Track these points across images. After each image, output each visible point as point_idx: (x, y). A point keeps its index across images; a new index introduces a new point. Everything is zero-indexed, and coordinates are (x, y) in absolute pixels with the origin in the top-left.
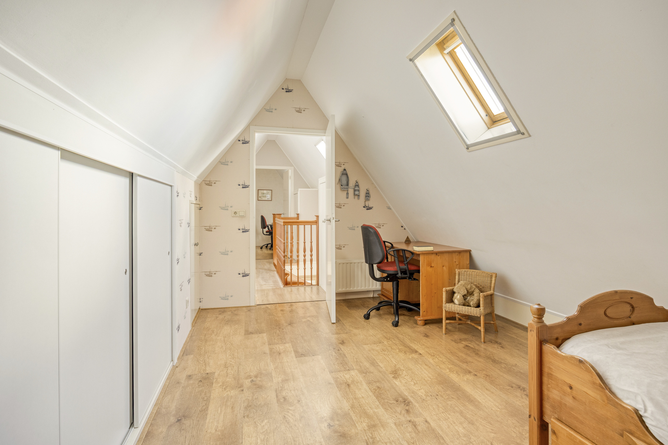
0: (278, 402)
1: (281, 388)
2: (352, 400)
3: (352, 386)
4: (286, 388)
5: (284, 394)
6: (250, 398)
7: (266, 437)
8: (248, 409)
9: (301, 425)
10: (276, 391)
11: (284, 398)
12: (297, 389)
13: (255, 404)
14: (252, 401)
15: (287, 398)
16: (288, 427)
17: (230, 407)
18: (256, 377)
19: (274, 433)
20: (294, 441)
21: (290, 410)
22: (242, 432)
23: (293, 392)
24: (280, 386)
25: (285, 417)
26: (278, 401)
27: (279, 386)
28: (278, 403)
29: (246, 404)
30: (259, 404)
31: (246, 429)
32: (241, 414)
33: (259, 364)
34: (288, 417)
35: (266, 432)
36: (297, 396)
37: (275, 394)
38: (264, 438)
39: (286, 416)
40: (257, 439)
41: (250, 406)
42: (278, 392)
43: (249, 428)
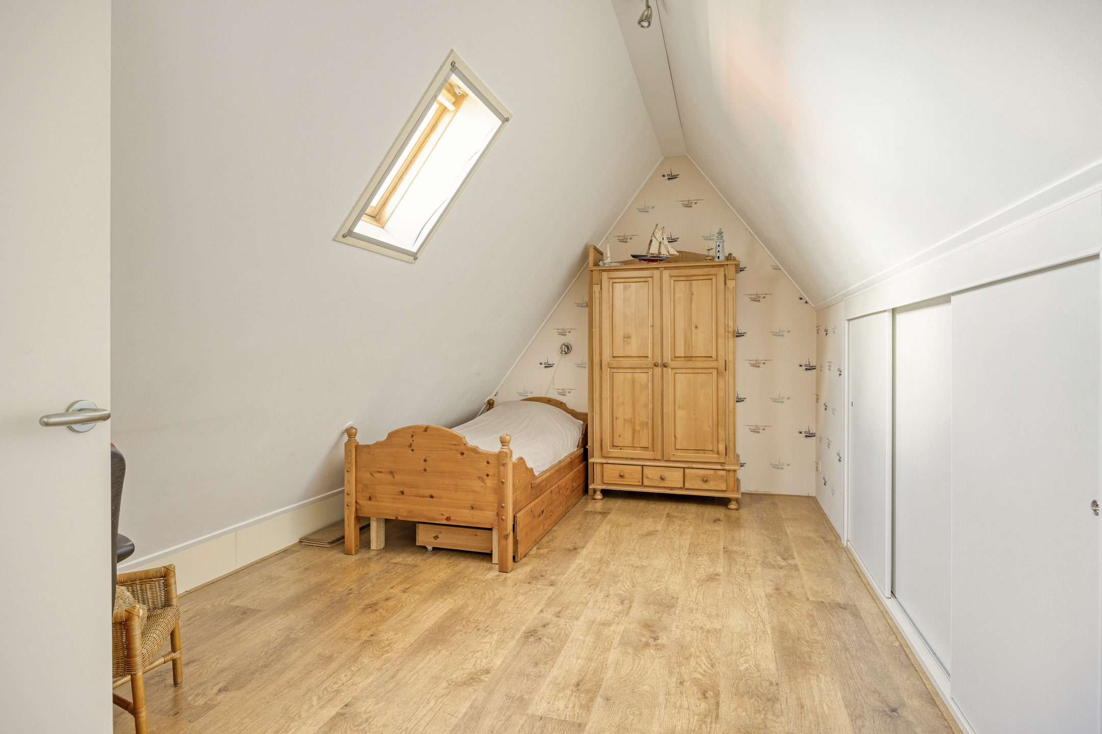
0: (717, 692)
1: (706, 722)
2: (596, 660)
3: (573, 681)
4: (696, 717)
5: (703, 706)
6: (770, 716)
7: (742, 650)
8: (771, 696)
9: (693, 650)
10: (717, 717)
11: (706, 698)
12: (676, 707)
13: (760, 701)
14: (766, 709)
15: (700, 696)
16: (711, 652)
17: (807, 708)
18: (647, 645)
19: (732, 652)
20: (707, 637)
21: (701, 674)
22: (776, 663)
23: (686, 705)
24: (707, 727)
25: (712, 666)
26: (717, 695)
27: (709, 726)
28: (719, 691)
29: (777, 706)
30: (753, 700)
31: (772, 666)
32: (783, 690)
33: (632, 670)
34: (707, 665)
35: (742, 655)
36: (681, 693)
37: (720, 710)
38: (746, 649)
39: (710, 667)
40: (754, 651)
41: (768, 700)
42: (714, 713)
43: (767, 667)
